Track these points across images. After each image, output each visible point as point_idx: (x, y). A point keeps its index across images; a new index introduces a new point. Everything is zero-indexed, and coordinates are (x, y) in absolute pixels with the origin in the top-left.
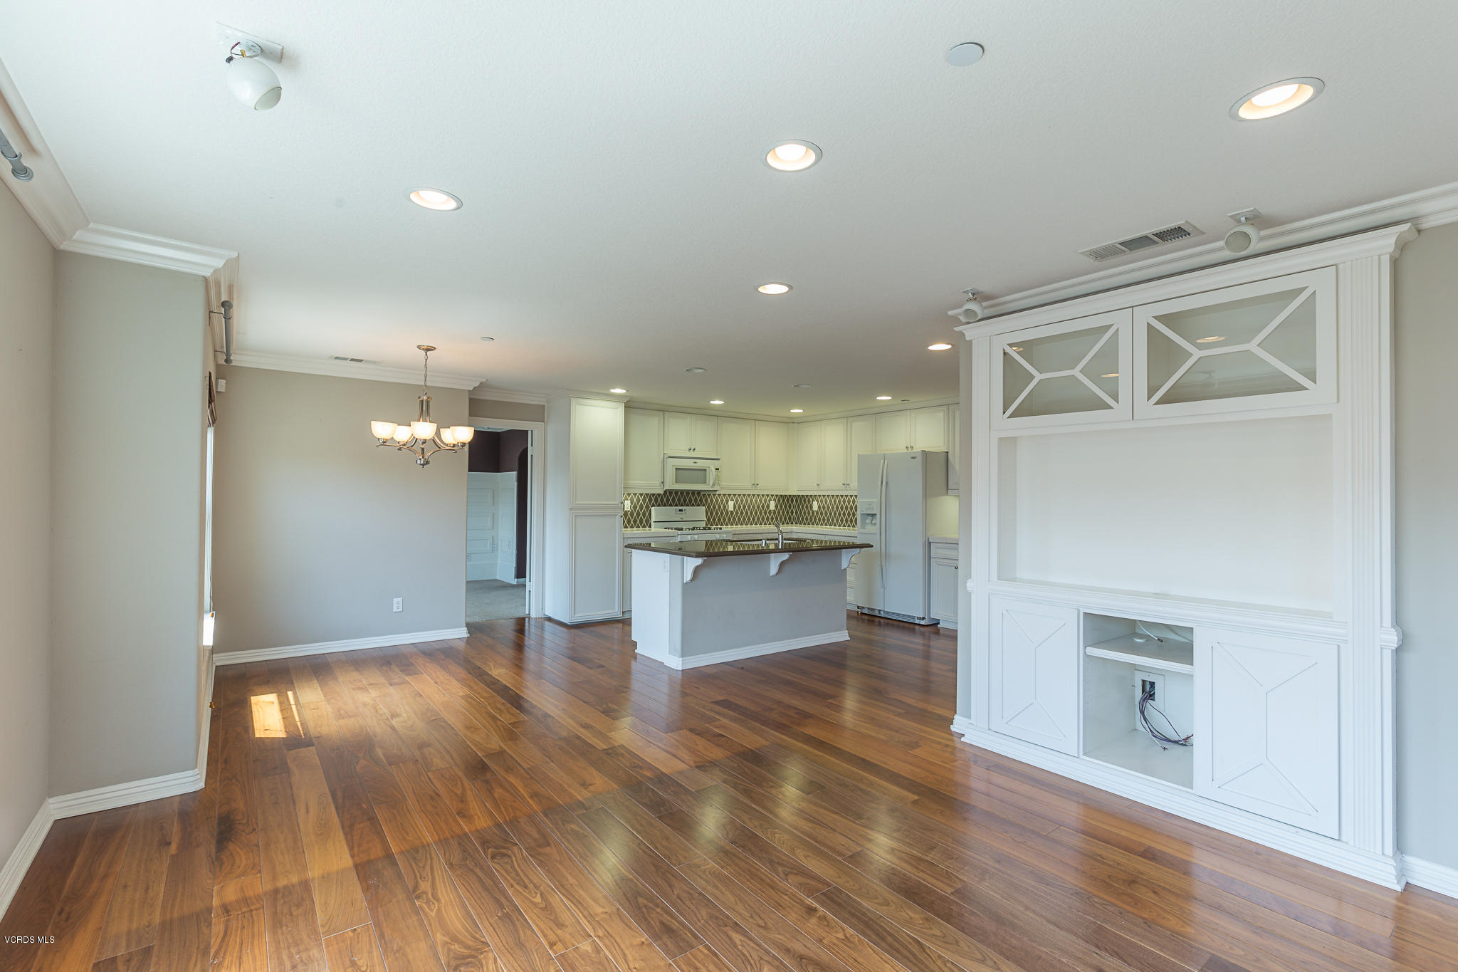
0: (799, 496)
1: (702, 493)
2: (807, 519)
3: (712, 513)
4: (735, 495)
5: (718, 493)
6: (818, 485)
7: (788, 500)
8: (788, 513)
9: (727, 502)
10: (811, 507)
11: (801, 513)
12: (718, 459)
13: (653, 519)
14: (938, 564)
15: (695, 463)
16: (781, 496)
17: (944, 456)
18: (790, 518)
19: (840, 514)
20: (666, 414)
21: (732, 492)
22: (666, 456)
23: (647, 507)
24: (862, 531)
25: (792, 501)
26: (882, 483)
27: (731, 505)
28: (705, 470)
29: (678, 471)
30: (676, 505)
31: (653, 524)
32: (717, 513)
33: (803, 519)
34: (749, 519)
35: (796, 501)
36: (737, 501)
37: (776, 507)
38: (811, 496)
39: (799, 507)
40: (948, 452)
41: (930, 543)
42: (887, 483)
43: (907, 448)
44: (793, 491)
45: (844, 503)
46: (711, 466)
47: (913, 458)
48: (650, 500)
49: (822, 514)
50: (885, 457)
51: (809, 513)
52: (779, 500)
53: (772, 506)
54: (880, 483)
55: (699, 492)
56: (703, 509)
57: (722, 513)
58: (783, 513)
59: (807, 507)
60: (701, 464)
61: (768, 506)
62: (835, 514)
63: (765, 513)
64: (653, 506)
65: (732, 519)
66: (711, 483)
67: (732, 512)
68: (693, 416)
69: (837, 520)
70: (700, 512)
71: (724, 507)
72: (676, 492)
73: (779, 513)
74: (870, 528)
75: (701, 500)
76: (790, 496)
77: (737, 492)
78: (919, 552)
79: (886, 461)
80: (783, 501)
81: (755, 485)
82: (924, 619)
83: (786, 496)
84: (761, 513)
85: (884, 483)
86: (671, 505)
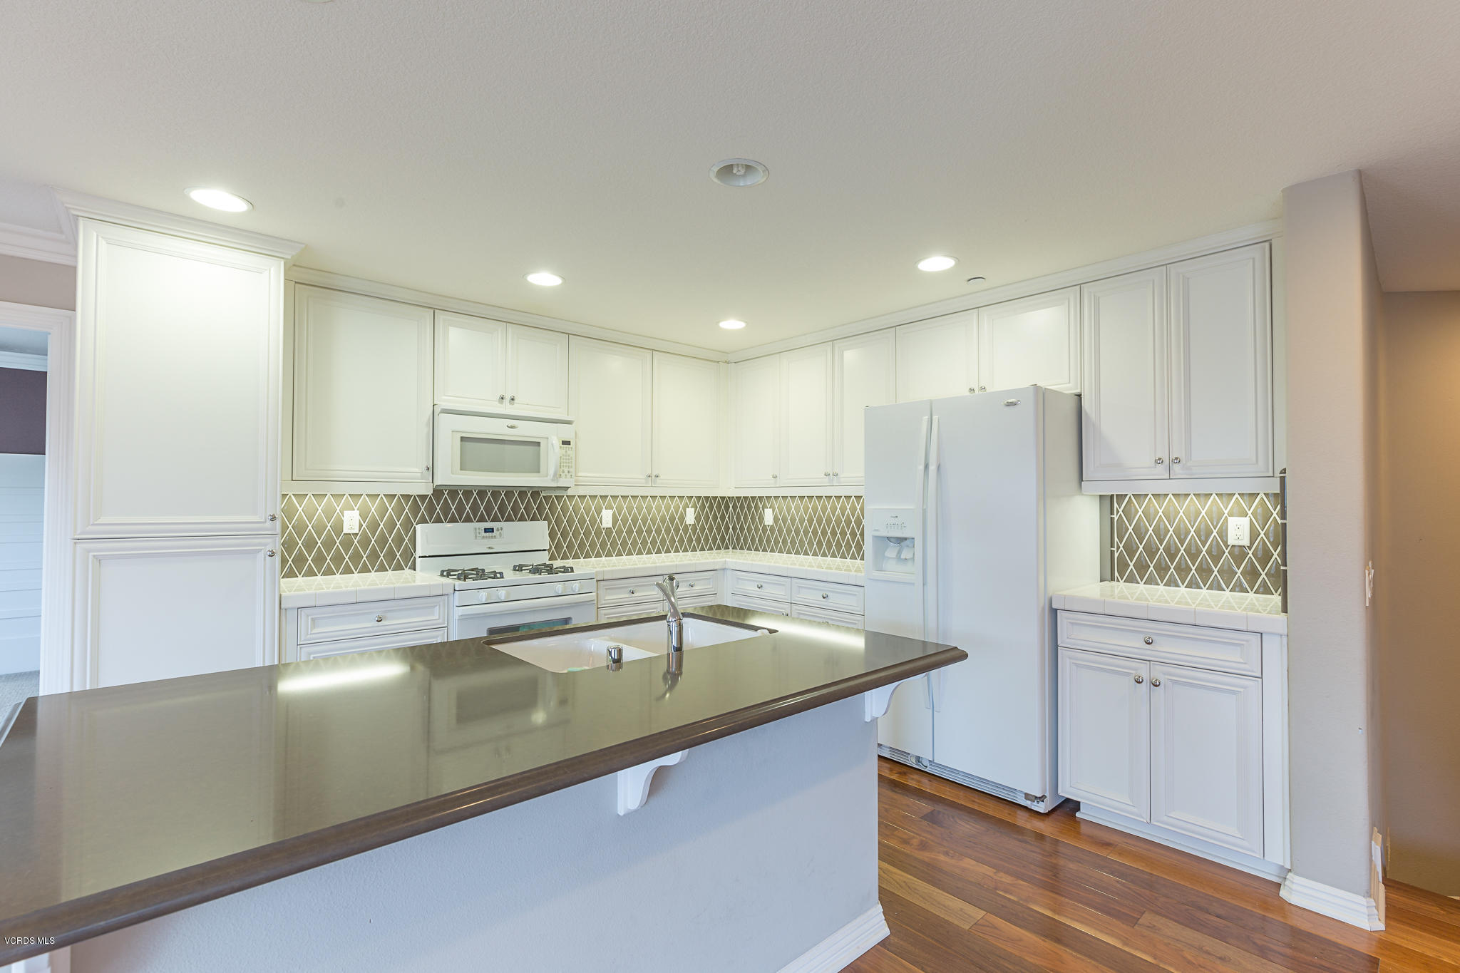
0: (739, 498)
1: (543, 494)
2: (753, 540)
3: (564, 535)
4: (615, 497)
5: (570, 492)
6: (775, 477)
7: (719, 507)
8: (719, 529)
9: (599, 512)
10: (761, 519)
11: (742, 529)
12: (569, 422)
13: (419, 552)
14: (1078, 665)
15: (512, 427)
16: (707, 498)
17: (1071, 406)
18: (723, 539)
19: (815, 533)
20: (441, 316)
21: (609, 492)
22: (437, 410)
23: (408, 525)
24: (877, 574)
25: (727, 507)
26: (926, 467)
27: (607, 519)
28: (538, 444)
29: (468, 445)
30: (482, 520)
31: (418, 561)
32: (576, 534)
33: (745, 540)
34: (644, 542)
35: (735, 507)
36: (620, 510)
37: (698, 518)
38: (761, 498)
39: (739, 518)
40: (1079, 395)
41: (1054, 612)
42: (939, 467)
43: (972, 390)
44: (727, 488)
45: (824, 511)
46: (552, 437)
47: (1009, 405)
48: (415, 509)
49: (780, 532)
50: (931, 406)
51: (757, 529)
52: (703, 506)
53: (690, 518)
54: (922, 467)
55: (536, 493)
56: (542, 527)
57: (587, 534)
58: (711, 529)
59: (753, 518)
60: (526, 431)
61: (682, 518)
62: (806, 532)
63: (677, 530)
64: (423, 521)
65: (608, 544)
66: (551, 472)
67: (609, 531)
68: (511, 328)
69: (811, 543)
70: (536, 534)
71: (593, 521)
72: (468, 492)
73: (703, 529)
74: (893, 569)
75: (540, 509)
76: (723, 498)
77: (619, 492)
78: (1031, 634)
79: (935, 418)
80: (711, 507)
81: (652, 477)
82: (1042, 798)
83: (715, 498)
84: (668, 531)
85: (933, 468)
86: (468, 520)
